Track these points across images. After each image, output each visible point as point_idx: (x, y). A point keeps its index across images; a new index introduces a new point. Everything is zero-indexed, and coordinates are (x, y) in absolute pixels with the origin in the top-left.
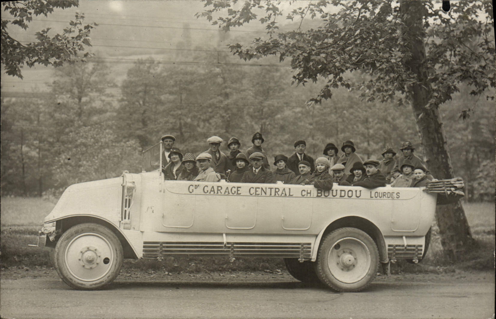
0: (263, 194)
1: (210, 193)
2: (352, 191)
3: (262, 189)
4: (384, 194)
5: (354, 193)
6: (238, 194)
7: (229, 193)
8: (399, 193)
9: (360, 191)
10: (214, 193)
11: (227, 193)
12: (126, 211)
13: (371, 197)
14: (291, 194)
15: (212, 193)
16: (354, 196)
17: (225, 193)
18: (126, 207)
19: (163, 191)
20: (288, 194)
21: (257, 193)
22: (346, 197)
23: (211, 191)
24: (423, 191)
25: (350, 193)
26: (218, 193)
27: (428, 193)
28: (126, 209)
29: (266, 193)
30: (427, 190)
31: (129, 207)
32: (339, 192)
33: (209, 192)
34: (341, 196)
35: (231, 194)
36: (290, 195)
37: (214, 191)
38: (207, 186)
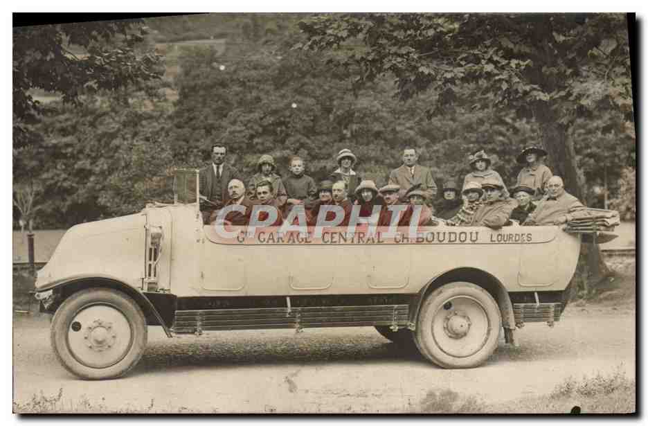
0: (342, 241)
1: (268, 242)
2: (465, 233)
3: (340, 234)
4: (510, 237)
5: (469, 236)
6: (306, 242)
7: (294, 242)
8: (530, 234)
9: (477, 233)
10: (274, 242)
11: (291, 242)
12: (150, 265)
13: (492, 241)
14: (381, 240)
15: (271, 242)
16: (468, 241)
17: (288, 242)
18: (150, 260)
19: (201, 241)
20: (376, 241)
21: (334, 240)
22: (458, 241)
23: (269, 239)
24: (564, 230)
25: (463, 235)
26: (278, 241)
27: (570, 234)
28: (151, 262)
29: (345, 240)
30: (569, 229)
31: (155, 260)
32: (447, 236)
33: (266, 240)
34: (450, 241)
35: (297, 243)
36: (379, 242)
37: (273, 239)
38: (264, 233)
